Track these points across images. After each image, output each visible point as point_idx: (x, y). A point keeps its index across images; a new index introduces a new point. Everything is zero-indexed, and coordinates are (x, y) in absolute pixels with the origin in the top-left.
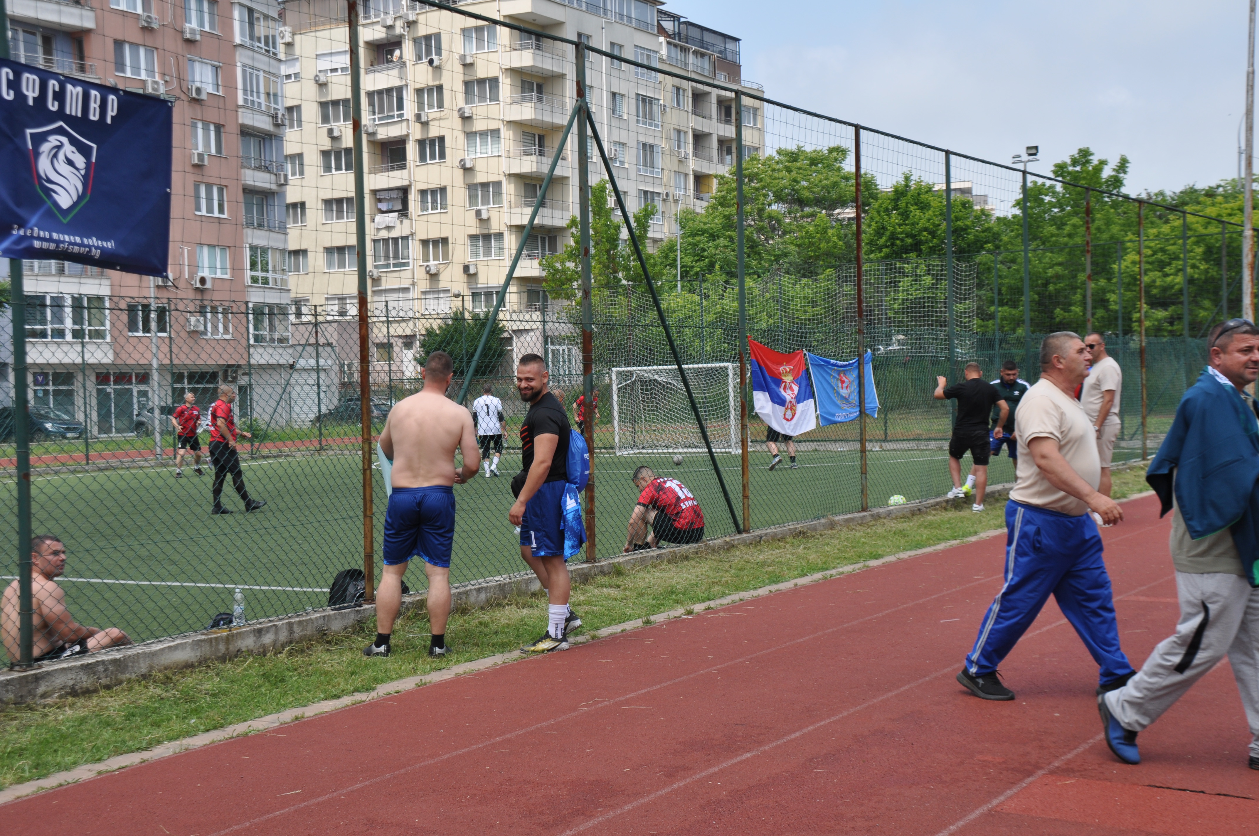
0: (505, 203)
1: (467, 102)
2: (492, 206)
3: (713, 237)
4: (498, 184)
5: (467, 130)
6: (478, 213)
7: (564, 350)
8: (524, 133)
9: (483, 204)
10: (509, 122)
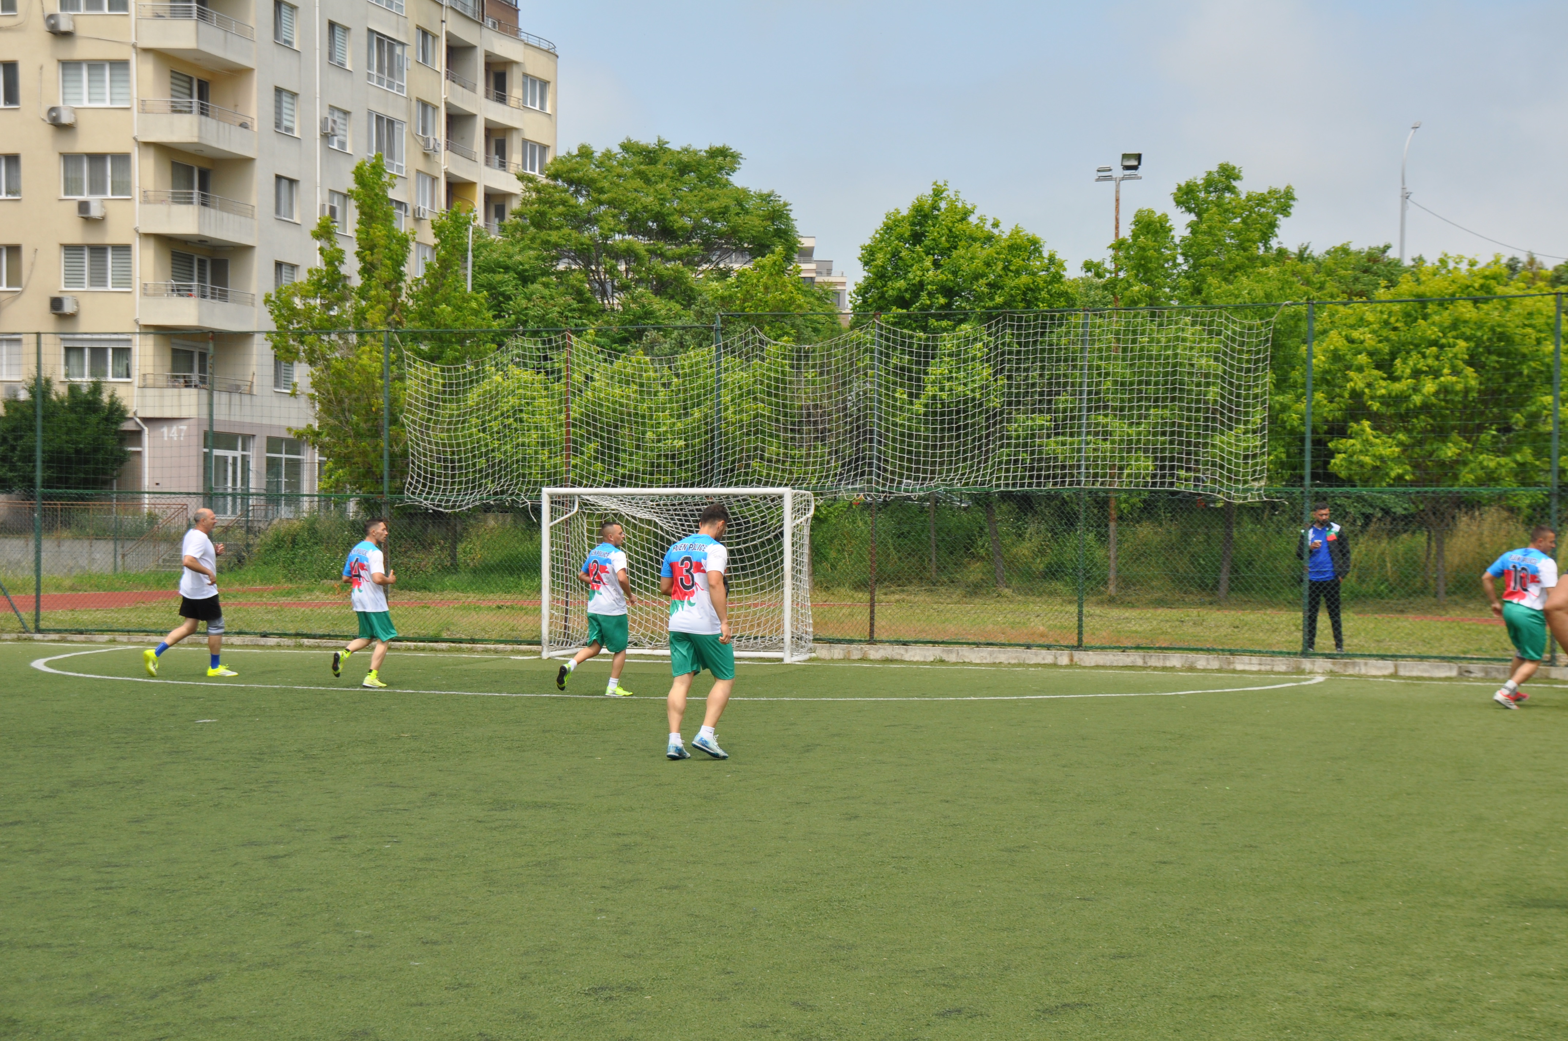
0: (136, 193)
1: (63, 7)
2: (109, 195)
3: (525, 279)
4: (122, 159)
5: (66, 56)
6: (84, 207)
7: (235, 459)
8: (175, 75)
9: (92, 191)
10: (146, 51)
